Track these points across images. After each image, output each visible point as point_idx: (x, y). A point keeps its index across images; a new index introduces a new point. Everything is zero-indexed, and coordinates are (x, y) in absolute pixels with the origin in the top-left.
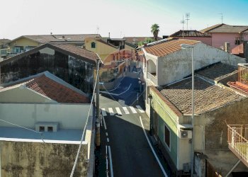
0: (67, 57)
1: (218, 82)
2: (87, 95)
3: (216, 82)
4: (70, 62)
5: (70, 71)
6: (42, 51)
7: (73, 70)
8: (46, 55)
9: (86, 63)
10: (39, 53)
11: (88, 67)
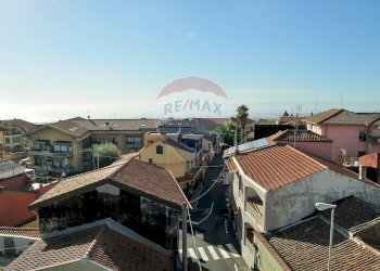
0: (139, 198)
1: (354, 236)
2: (170, 252)
3: (351, 234)
4: (143, 206)
5: (144, 219)
6: (100, 189)
7: (147, 217)
8: (107, 195)
9: (167, 207)
10: (96, 192)
11: (170, 213)
